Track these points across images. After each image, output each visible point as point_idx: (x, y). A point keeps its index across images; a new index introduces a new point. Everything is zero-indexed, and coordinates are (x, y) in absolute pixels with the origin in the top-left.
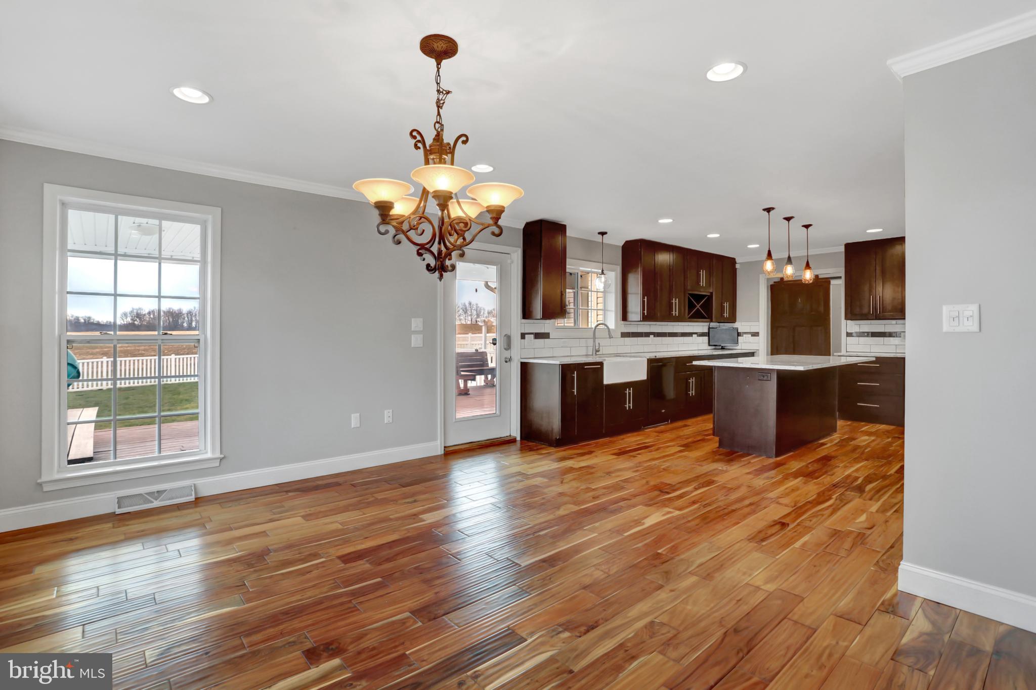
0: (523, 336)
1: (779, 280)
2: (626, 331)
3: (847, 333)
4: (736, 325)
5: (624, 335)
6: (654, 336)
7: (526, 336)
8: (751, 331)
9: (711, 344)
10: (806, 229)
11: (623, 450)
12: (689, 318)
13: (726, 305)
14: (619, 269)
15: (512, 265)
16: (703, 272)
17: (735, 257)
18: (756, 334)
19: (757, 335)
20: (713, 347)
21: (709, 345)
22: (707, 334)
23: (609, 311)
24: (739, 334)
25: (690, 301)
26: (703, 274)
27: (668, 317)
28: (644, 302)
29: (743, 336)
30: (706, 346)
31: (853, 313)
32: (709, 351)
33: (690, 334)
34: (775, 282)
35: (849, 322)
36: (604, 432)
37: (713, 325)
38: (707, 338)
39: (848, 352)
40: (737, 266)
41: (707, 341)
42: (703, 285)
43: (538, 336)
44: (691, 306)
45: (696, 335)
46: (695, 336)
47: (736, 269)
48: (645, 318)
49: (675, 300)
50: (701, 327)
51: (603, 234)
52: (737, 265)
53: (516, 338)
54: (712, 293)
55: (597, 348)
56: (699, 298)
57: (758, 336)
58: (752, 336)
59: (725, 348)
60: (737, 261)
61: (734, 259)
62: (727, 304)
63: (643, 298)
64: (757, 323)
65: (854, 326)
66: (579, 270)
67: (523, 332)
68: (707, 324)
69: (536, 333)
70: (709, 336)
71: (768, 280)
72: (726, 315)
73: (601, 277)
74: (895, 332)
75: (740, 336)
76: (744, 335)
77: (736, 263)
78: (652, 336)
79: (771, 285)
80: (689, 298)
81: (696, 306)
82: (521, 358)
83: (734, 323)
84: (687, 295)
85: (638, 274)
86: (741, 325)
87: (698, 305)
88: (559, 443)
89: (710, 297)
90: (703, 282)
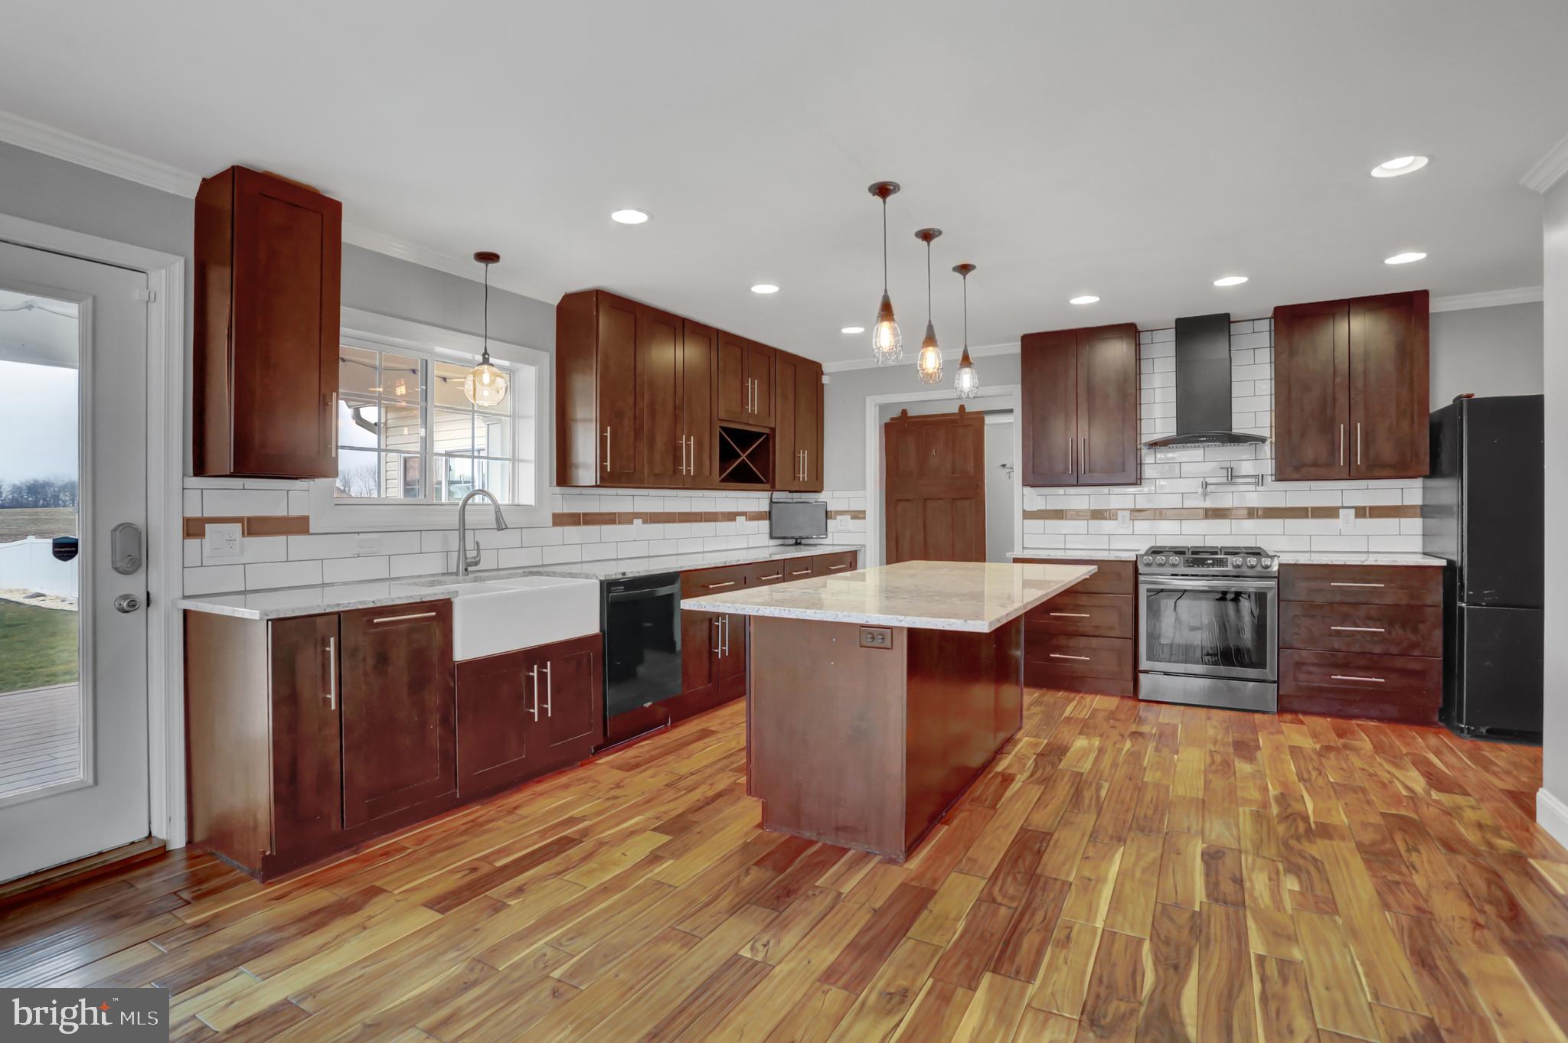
0: (194, 528)
1: (900, 414)
2: (566, 511)
3: (1024, 511)
4: (822, 497)
5: (560, 520)
6: (645, 522)
7: (208, 526)
8: (851, 509)
9: (774, 535)
10: (962, 277)
11: (485, 869)
12: (722, 481)
13: (804, 456)
14: (547, 360)
15: (153, 306)
16: (753, 383)
17: (821, 363)
18: (859, 515)
19: (861, 516)
20: (780, 542)
21: (772, 537)
22: (769, 515)
23: (523, 461)
24: (828, 515)
25: (723, 443)
26: (754, 387)
27: (670, 477)
28: (603, 439)
29: (836, 519)
30: (765, 540)
31: (1037, 474)
32: (772, 550)
33: (731, 517)
34: (892, 419)
35: (1028, 490)
36: (458, 797)
37: (778, 496)
38: (767, 523)
39: (1027, 548)
40: (825, 380)
41: (767, 530)
42: (753, 411)
43: (255, 527)
44: (727, 455)
45: (744, 518)
46: (740, 519)
47: (823, 385)
48: (609, 478)
49: (688, 439)
50: (756, 500)
51: (487, 257)
52: (823, 377)
53: (166, 534)
54: (773, 430)
55: (471, 554)
56: (744, 438)
57: (864, 518)
58: (852, 518)
59: (803, 541)
60: (826, 368)
61: (819, 366)
62: (804, 453)
63: (603, 430)
64: (860, 493)
65: (1037, 499)
66: (432, 353)
67: (194, 512)
68: (767, 494)
69: (249, 519)
70: (770, 518)
71: (883, 408)
72: (804, 475)
73: (483, 372)
74: (1106, 510)
75: (831, 518)
76: (838, 517)
77: (823, 374)
78: (638, 522)
79: (886, 424)
80: (721, 434)
81: (740, 456)
82: (185, 597)
83: (820, 492)
84: (719, 429)
85: (592, 373)
86: (831, 497)
87: (744, 453)
88: (273, 868)
89: (770, 437)
90: (754, 406)
